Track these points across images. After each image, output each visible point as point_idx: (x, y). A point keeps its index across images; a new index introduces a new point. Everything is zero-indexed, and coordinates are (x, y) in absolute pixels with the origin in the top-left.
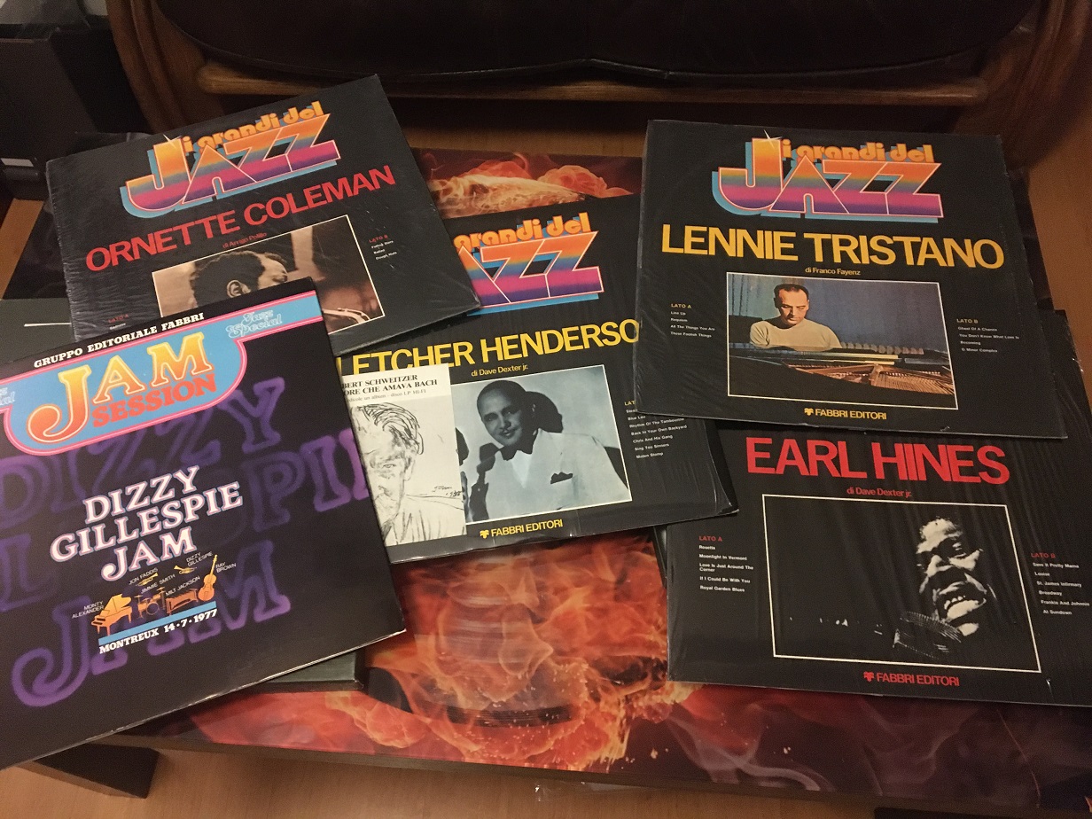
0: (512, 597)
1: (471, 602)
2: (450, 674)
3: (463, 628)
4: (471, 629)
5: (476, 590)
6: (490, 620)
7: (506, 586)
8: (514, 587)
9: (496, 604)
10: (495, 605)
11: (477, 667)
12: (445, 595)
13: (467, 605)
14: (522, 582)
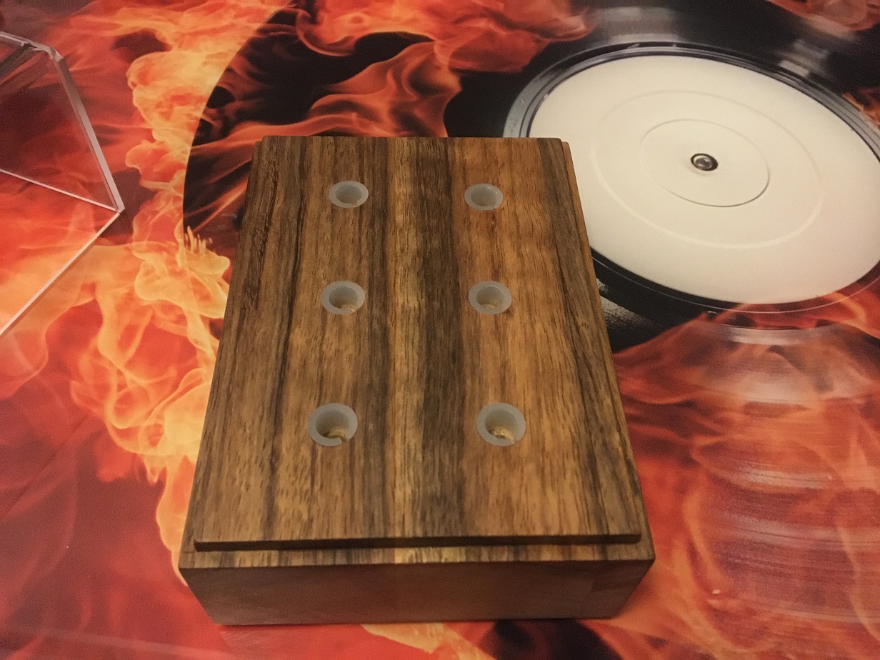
0: (843, 475)
1: (752, 478)
2: (747, 644)
3: (749, 536)
4: (768, 539)
5: (755, 454)
6: (808, 521)
7: (822, 452)
8: (841, 454)
9: (812, 486)
10: (808, 489)
11: (809, 629)
12: (687, 462)
13: (744, 485)
14: (854, 445)
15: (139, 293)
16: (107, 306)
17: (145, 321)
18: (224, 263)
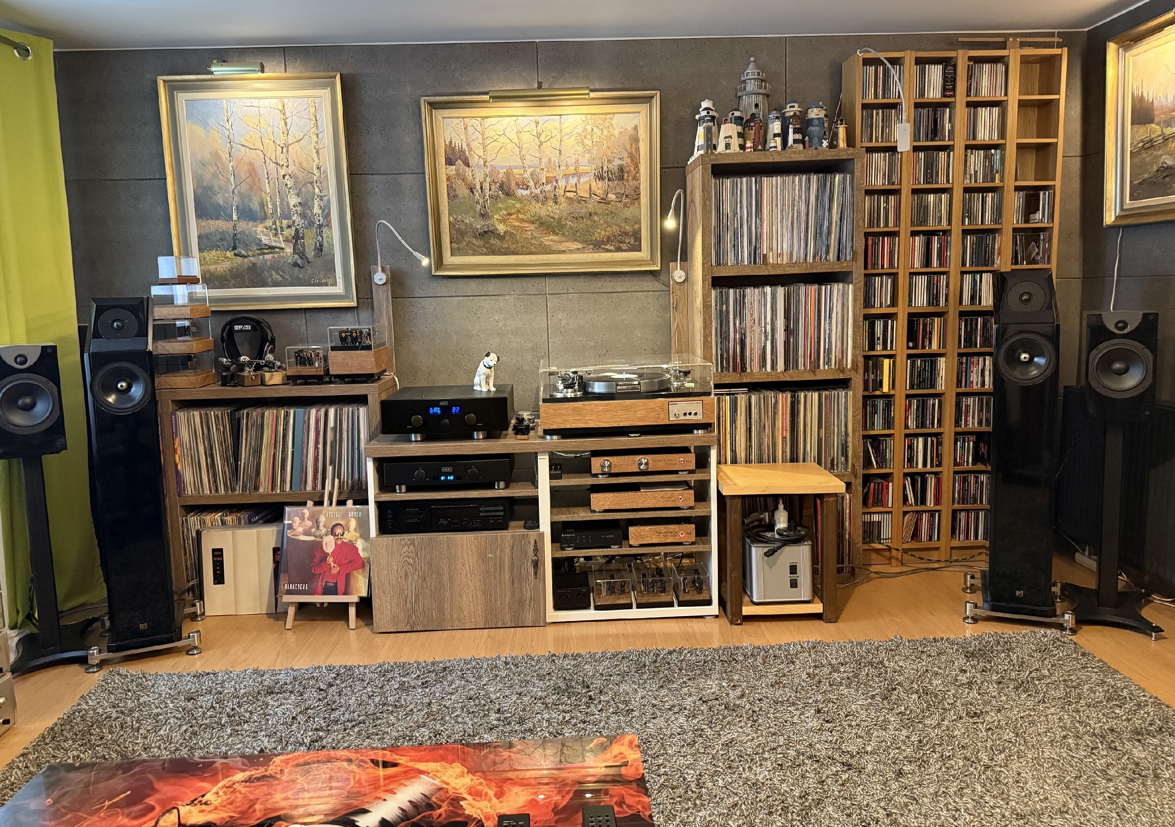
15: (488, 803)
16: (495, 799)
17: (483, 798)
18: (467, 812)
